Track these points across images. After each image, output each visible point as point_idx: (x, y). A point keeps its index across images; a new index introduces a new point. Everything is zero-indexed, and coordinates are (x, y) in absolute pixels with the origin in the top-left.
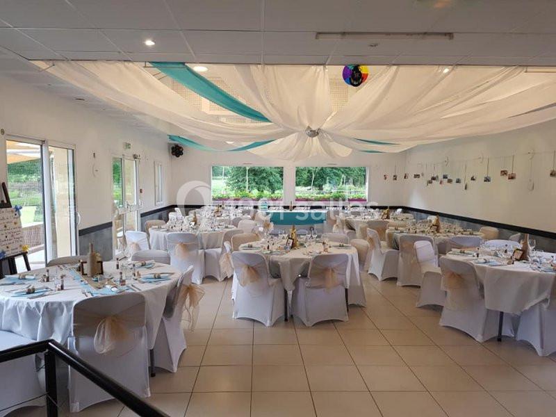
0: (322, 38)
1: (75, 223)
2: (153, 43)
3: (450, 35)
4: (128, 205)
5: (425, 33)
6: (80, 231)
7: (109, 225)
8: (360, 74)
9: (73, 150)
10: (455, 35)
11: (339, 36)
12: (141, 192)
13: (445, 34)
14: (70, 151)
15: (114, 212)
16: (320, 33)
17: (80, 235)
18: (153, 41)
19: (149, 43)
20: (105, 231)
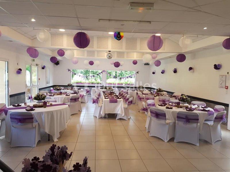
0: (101, 21)
1: (8, 92)
2: (35, 20)
3: (150, 22)
4: (33, 85)
5: (140, 21)
6: (10, 95)
7: (24, 93)
8: (120, 36)
9: (8, 62)
10: (152, 22)
11: (108, 21)
12: (39, 80)
13: (148, 22)
14: (7, 62)
15: (26, 88)
16: (100, 19)
17: (10, 97)
18: (34, 19)
19: (33, 20)
20: (22, 96)
